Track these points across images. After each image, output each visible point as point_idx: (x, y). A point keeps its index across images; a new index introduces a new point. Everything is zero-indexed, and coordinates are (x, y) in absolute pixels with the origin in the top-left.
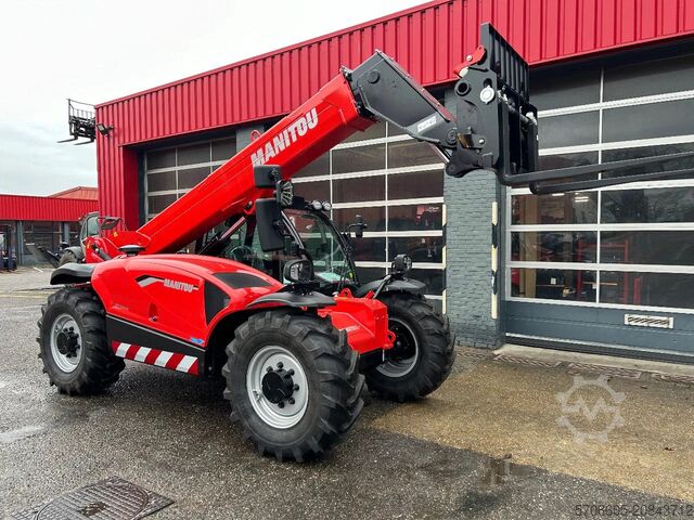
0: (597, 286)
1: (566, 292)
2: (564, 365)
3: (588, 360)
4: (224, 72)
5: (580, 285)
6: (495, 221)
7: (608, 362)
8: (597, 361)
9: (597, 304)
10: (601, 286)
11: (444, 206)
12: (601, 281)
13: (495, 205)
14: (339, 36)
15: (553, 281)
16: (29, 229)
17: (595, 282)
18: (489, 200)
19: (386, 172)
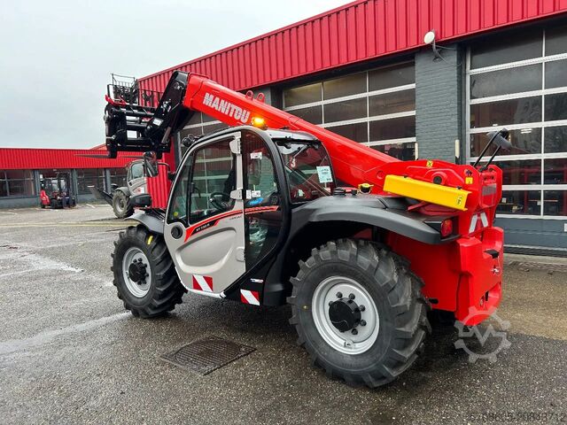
0: (541, 203)
1: (515, 208)
2: (515, 264)
3: (534, 260)
4: (238, 48)
5: (527, 202)
6: (457, 155)
7: (551, 261)
8: (542, 260)
9: (542, 217)
10: (544, 203)
11: (416, 144)
12: (544, 199)
13: (457, 142)
14: (329, 15)
15: (504, 200)
16: (81, 174)
17: (540, 199)
18: (453, 138)
19: (368, 119)
